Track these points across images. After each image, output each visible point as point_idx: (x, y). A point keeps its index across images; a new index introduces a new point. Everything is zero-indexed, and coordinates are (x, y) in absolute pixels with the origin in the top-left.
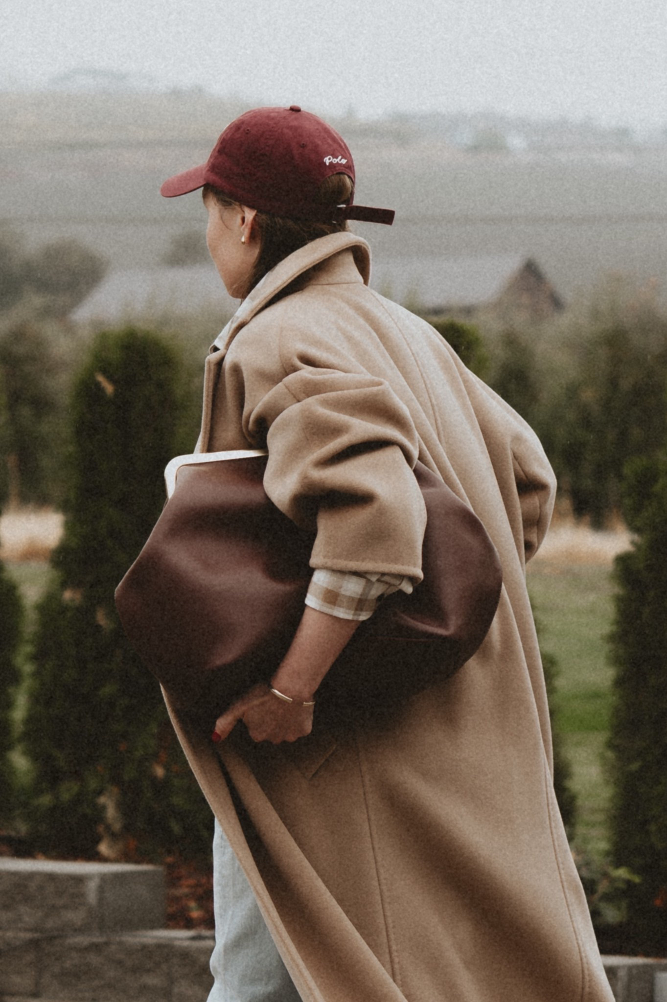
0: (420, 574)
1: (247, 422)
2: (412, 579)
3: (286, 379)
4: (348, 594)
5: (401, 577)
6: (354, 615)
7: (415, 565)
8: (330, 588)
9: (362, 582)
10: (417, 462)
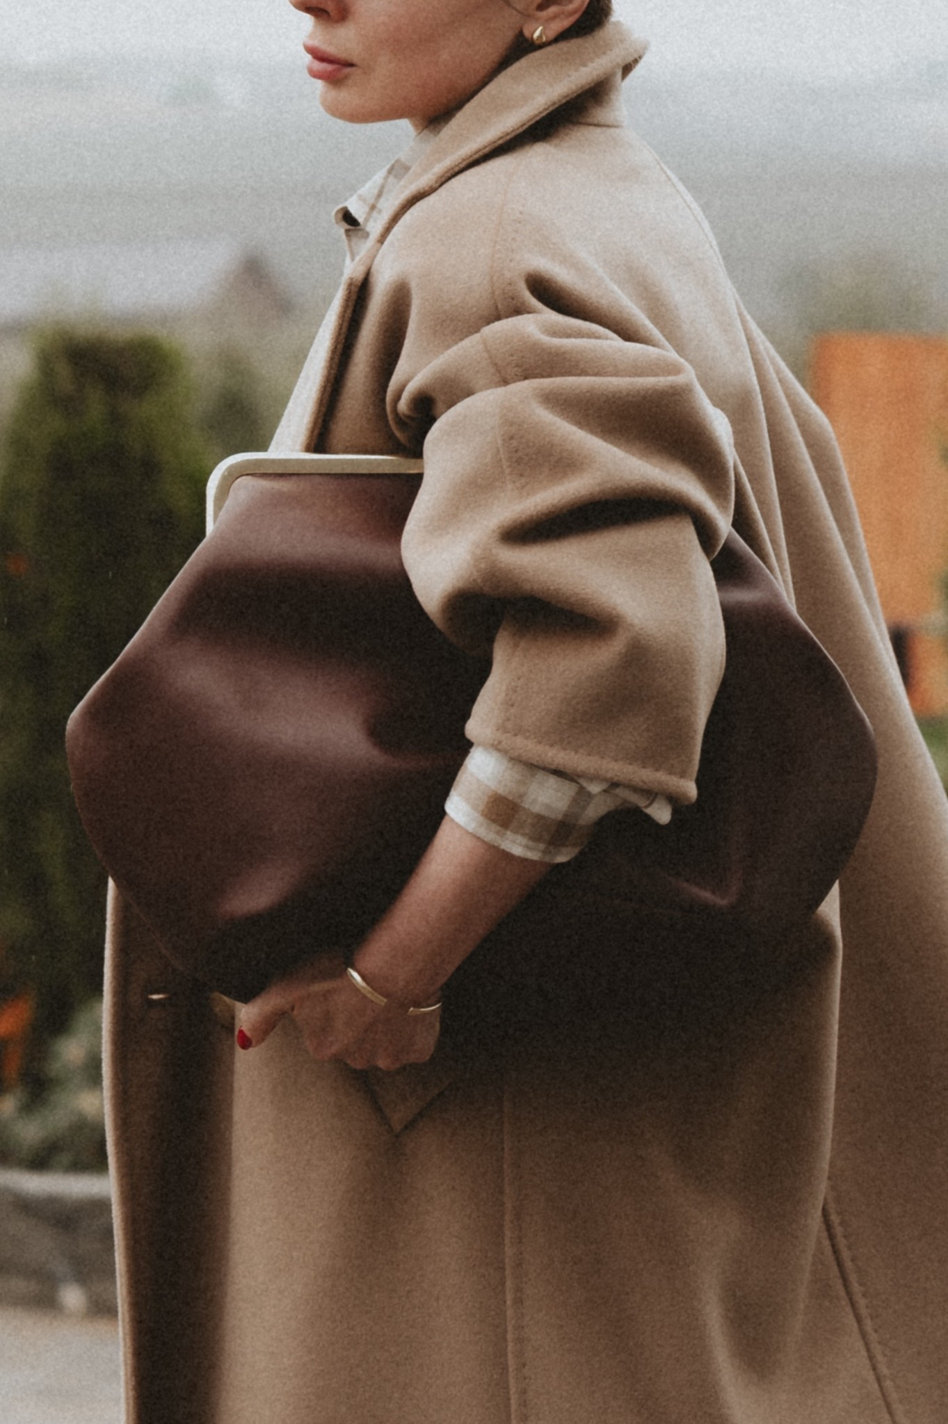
0: (690, 789)
1: (398, 397)
2: (674, 800)
3: (488, 330)
4: (536, 809)
5: (651, 794)
6: (545, 852)
7: (683, 774)
8: (501, 791)
9: (569, 790)
10: (730, 534)
